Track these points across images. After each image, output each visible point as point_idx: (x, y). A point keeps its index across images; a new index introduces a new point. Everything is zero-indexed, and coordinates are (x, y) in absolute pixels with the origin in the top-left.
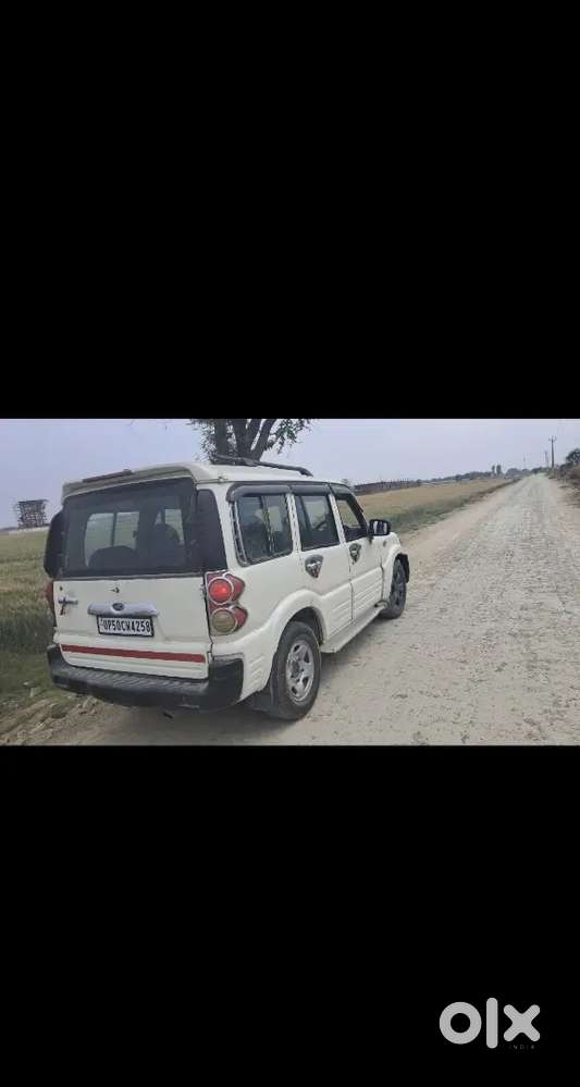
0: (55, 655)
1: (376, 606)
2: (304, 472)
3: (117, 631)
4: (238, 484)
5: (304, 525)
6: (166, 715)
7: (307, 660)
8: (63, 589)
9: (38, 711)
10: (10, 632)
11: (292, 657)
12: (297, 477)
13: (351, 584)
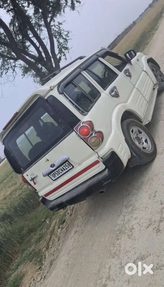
0: (44, 200)
1: (154, 89)
2: (81, 58)
3: (59, 175)
4: (59, 85)
5: (98, 79)
6: (101, 192)
7: (140, 133)
8: (28, 175)
9: (54, 226)
10: (22, 207)
11: (133, 136)
12: (80, 62)
13: (136, 88)
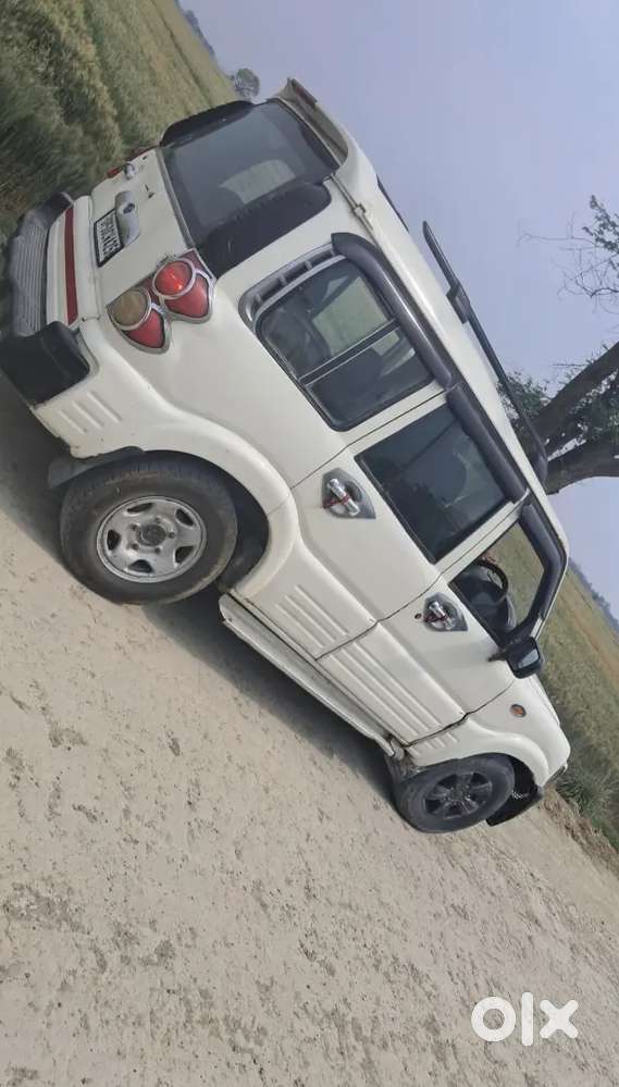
13: (375, 626)
